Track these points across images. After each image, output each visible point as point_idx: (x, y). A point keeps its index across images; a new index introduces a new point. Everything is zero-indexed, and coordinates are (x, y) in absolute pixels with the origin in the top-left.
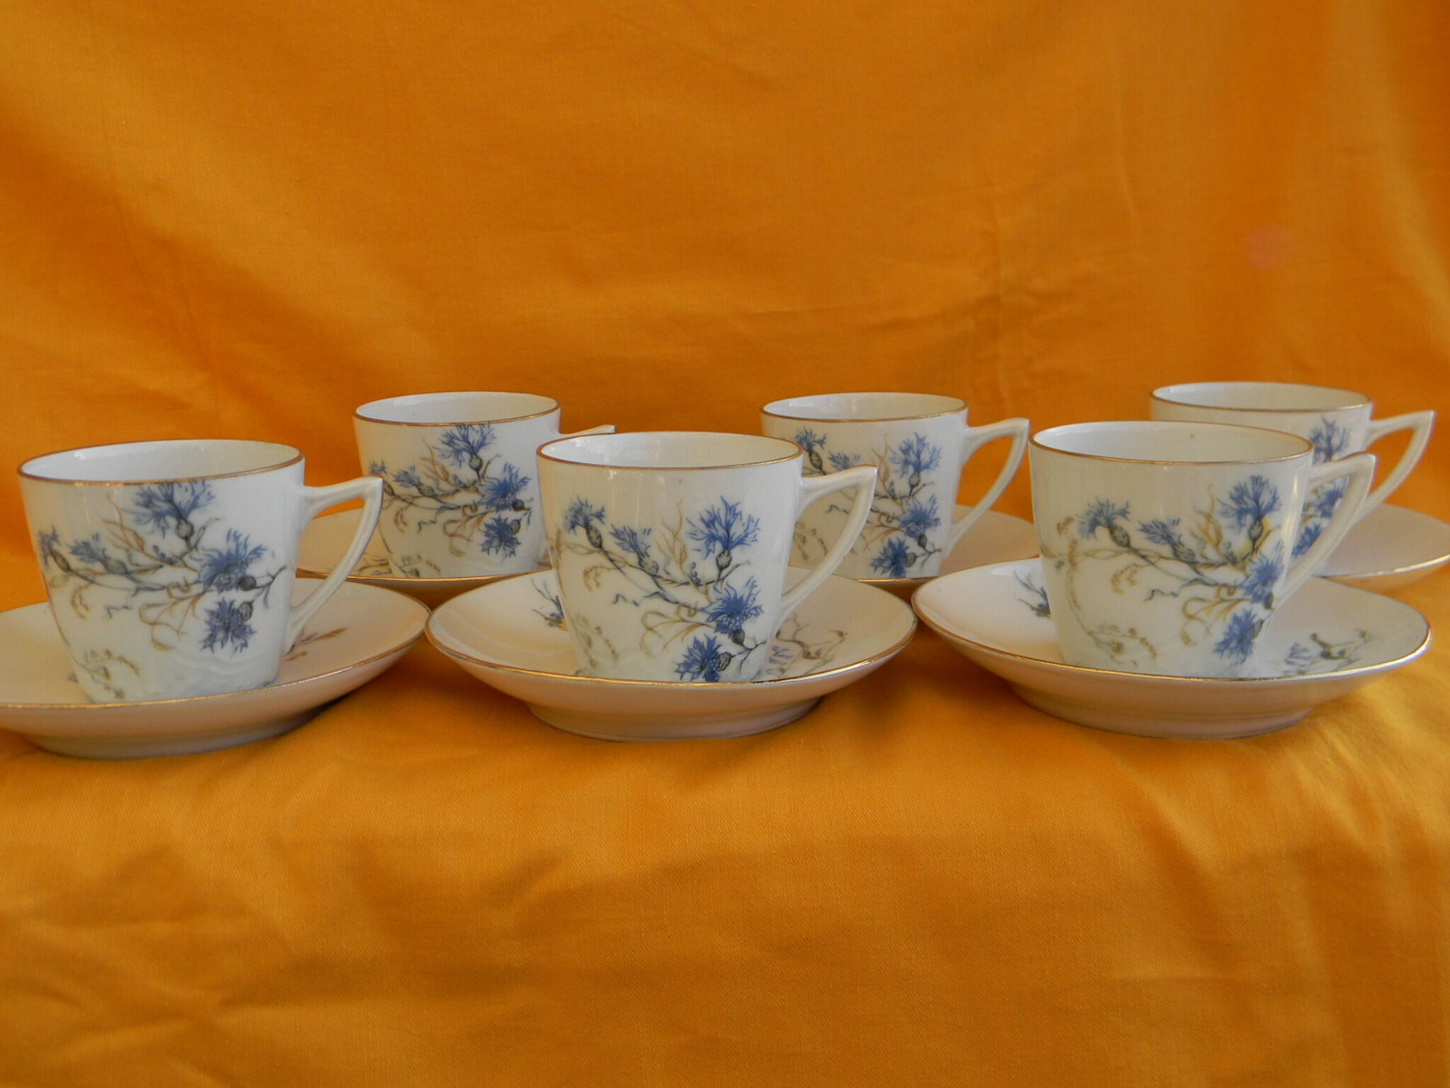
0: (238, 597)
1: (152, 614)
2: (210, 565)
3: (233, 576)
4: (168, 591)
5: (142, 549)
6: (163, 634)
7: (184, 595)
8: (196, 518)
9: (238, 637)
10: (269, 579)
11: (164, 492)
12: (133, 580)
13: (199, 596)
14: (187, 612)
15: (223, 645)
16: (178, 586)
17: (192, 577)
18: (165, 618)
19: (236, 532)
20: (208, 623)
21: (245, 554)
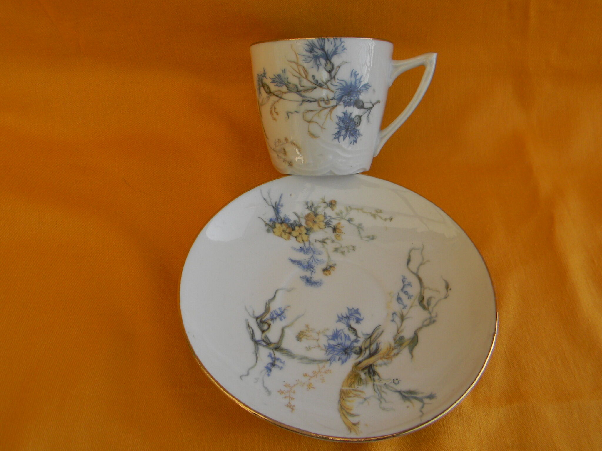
0: (355, 112)
1: (309, 116)
2: (341, 89)
3: (352, 98)
4: (318, 102)
5: (306, 78)
6: (315, 128)
7: (326, 106)
8: (336, 60)
9: (352, 135)
10: (371, 106)
11: (320, 43)
12: (301, 95)
13: (334, 107)
14: (327, 116)
15: (344, 139)
16: (323, 100)
17: (331, 95)
18: (315, 119)
19: (356, 72)
20: (337, 124)
21: (359, 87)
